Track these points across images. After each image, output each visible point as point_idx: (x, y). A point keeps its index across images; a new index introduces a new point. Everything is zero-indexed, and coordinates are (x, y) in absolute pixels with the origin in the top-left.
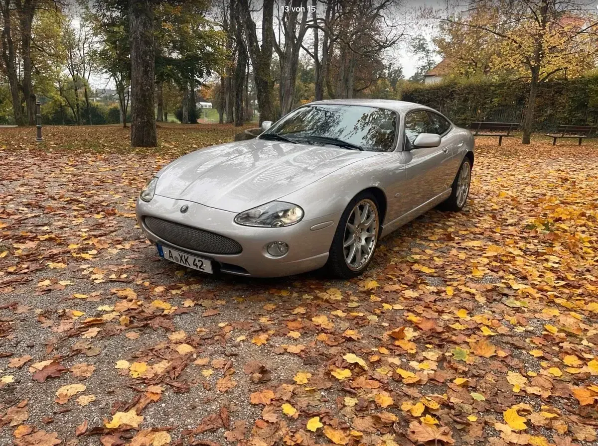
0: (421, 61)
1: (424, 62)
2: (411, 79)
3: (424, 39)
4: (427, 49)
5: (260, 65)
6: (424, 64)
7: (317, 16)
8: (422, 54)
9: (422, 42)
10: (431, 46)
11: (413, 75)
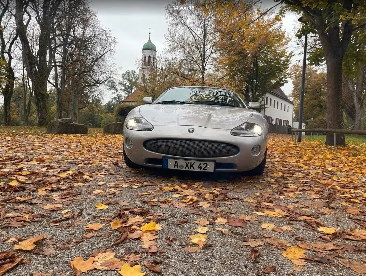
0: (114, 94)
1: (115, 95)
2: (106, 105)
3: (114, 83)
4: (116, 88)
5: (39, 83)
6: (115, 96)
7: (56, 60)
8: (113, 91)
9: (113, 84)
10: (119, 87)
11: (108, 102)
